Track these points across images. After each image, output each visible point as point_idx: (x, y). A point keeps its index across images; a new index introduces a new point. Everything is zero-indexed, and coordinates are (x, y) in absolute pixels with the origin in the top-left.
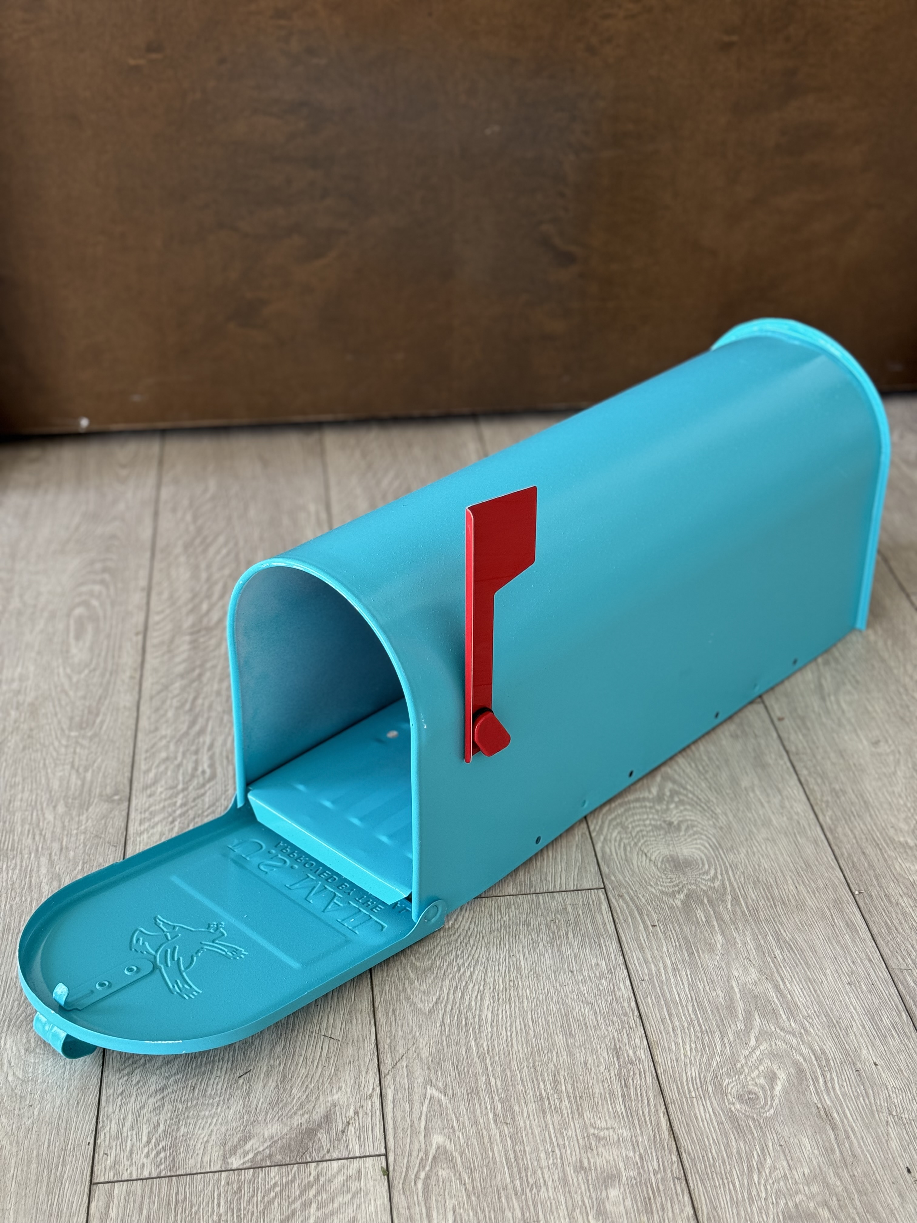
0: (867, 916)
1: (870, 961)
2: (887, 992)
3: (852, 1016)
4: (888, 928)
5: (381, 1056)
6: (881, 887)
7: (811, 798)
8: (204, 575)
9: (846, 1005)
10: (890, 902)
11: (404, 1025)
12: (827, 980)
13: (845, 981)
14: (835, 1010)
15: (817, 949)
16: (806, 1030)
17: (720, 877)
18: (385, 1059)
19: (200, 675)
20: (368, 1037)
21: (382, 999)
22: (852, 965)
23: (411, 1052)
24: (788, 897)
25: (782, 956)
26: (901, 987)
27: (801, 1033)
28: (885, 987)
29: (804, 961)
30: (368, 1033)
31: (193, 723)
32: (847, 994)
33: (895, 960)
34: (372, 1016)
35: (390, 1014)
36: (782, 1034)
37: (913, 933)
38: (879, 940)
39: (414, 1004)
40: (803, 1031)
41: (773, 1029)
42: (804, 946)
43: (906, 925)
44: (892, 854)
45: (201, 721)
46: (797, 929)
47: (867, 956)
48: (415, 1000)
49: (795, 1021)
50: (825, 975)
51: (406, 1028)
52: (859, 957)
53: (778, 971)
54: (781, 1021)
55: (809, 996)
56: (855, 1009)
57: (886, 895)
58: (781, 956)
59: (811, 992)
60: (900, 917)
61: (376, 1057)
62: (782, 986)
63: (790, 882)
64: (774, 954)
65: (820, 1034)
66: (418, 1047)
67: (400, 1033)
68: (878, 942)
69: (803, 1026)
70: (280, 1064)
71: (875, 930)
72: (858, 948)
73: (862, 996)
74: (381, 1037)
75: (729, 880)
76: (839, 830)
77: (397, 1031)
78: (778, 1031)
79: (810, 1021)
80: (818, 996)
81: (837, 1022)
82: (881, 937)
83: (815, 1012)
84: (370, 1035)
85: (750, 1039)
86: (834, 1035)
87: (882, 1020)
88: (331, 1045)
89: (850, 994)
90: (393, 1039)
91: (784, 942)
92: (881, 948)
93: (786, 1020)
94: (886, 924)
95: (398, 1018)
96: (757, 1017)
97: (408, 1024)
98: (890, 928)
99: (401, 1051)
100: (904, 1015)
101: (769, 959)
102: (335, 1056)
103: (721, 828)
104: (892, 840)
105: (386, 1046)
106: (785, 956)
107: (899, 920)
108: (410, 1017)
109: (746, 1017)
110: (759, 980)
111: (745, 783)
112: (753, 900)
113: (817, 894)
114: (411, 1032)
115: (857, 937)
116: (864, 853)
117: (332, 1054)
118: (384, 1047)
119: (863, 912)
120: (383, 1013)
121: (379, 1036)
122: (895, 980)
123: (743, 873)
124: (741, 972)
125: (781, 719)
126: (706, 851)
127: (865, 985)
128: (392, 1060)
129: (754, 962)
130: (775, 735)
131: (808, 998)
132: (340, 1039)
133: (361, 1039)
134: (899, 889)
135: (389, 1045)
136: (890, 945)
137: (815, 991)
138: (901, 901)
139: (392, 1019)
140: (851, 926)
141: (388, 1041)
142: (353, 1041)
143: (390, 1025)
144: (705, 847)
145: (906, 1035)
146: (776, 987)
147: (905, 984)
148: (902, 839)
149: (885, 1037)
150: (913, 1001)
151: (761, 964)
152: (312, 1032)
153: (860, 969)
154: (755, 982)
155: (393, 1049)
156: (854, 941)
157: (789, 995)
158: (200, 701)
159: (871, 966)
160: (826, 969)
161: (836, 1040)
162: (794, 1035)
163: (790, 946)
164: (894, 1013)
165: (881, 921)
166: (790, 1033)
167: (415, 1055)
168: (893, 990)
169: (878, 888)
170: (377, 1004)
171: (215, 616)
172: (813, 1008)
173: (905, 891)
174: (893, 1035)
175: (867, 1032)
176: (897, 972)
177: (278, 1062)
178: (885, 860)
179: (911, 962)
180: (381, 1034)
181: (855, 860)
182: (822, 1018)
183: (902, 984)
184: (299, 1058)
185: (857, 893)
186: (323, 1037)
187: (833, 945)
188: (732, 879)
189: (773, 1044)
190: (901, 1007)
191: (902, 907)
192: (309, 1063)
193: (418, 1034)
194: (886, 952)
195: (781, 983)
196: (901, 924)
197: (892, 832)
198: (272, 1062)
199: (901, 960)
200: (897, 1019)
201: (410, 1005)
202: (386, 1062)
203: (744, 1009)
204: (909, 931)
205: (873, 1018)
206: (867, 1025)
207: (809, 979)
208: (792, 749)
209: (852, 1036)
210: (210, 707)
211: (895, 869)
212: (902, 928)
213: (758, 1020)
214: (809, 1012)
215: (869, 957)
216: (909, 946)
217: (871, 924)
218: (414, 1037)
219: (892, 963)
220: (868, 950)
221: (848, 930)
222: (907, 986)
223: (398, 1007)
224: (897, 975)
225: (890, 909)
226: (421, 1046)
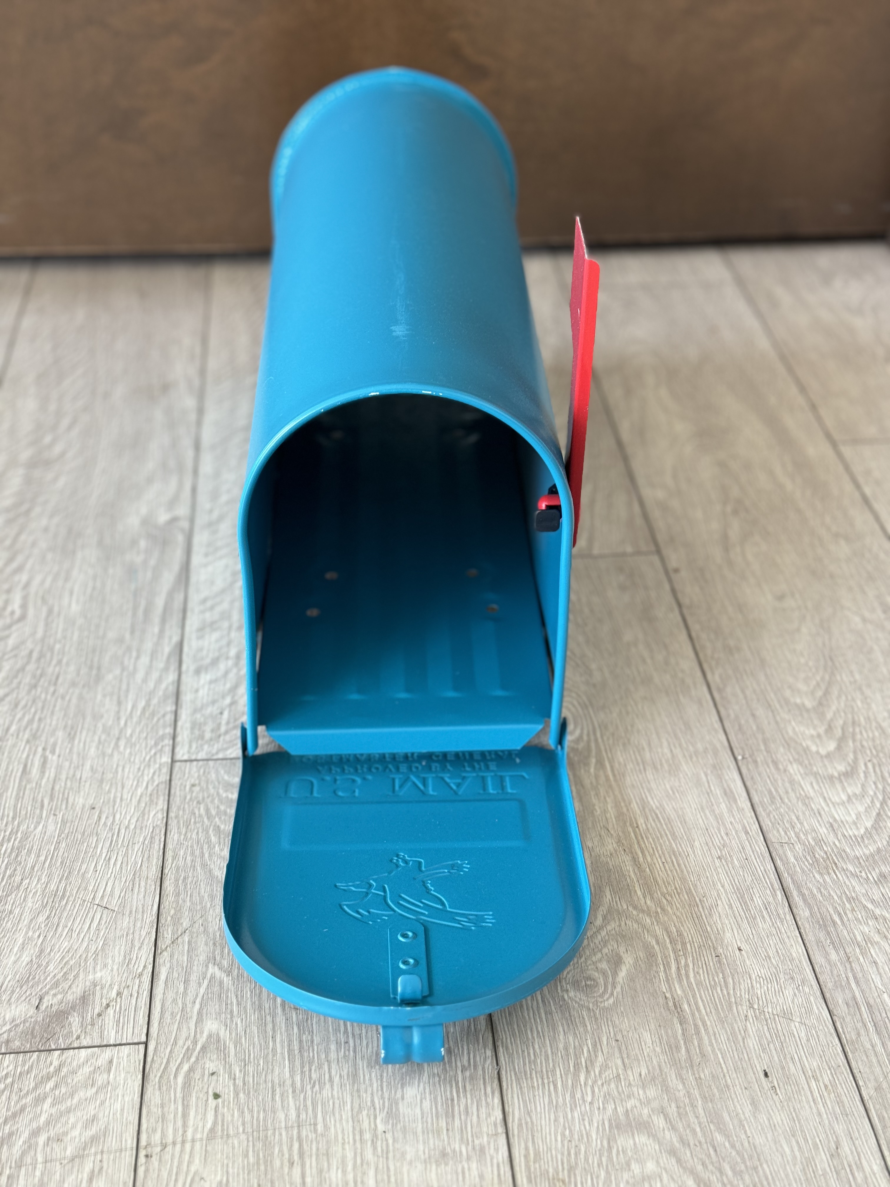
0: (749, 784)
1: (747, 833)
2: (762, 868)
3: (718, 895)
4: (772, 798)
5: (161, 930)
6: (768, 752)
7: (701, 655)
9: (713, 882)
10: (777, 769)
11: (194, 895)
12: (694, 852)
13: (715, 854)
14: (699, 887)
15: (687, 819)
16: (663, 909)
17: (585, 738)
18: (165, 933)
20: (150, 908)
21: (174, 865)
22: (725, 838)
23: (197, 925)
24: (661, 761)
25: (646, 825)
26: (779, 863)
27: (657, 912)
28: (761, 862)
29: (670, 832)
30: (150, 903)
32: (716, 869)
33: (775, 832)
34: (158, 883)
35: (180, 882)
36: (635, 912)
37: (800, 803)
38: (760, 810)
39: (210, 871)
40: (659, 910)
41: (625, 907)
42: (673, 815)
43: (792, 795)
44: (786, 717)
46: (667, 796)
47: (744, 827)
48: (212, 866)
49: (652, 898)
50: (692, 847)
51: (196, 898)
52: (734, 828)
53: (638, 843)
54: (635, 898)
55: (671, 871)
56: (723, 886)
57: (773, 761)
58: (644, 825)
59: (674, 866)
60: (787, 785)
61: (154, 930)
62: (641, 859)
63: (665, 744)
64: (637, 824)
65: (679, 914)
66: (206, 920)
67: (188, 904)
68: (758, 813)
69: (660, 904)
70: (39, 936)
71: (756, 799)
72: (735, 819)
73: (733, 872)
74: (164, 908)
75: (596, 740)
76: (729, 690)
77: (184, 901)
78: (630, 909)
79: (669, 898)
80: (682, 871)
81: (700, 900)
82: (763, 807)
83: (676, 888)
84: (152, 905)
85: (596, 918)
86: (695, 916)
87: (752, 900)
88: (104, 916)
89: (720, 870)
90: (179, 910)
91: (650, 810)
92: (760, 819)
93: (641, 897)
94: (770, 792)
95: (189, 887)
96: (608, 893)
97: (199, 894)
98: (774, 798)
99: (186, 923)
100: (779, 894)
101: (630, 829)
102: (106, 928)
103: (594, 686)
104: (787, 702)
105: (169, 918)
106: (649, 826)
107: (785, 788)
108: (202, 886)
109: (595, 893)
110: (616, 851)
111: (628, 637)
112: (620, 764)
113: (694, 759)
114: (201, 903)
115: (734, 806)
116: (753, 715)
117: (103, 926)
118: (167, 919)
119: (745, 779)
120: (172, 880)
121: (162, 907)
122: (774, 855)
123: (613, 734)
124: (596, 843)
125: (676, 571)
126: (573, 710)
127: (738, 860)
128: (173, 934)
129: (612, 832)
130: (667, 587)
131: (669, 873)
132: (116, 910)
133: (141, 910)
134: (789, 754)
135: (172, 917)
136: (772, 816)
137: (679, 865)
138: (790, 768)
139: (182, 888)
140: (728, 794)
141: (172, 912)
142: (131, 912)
143: (178, 895)
144: (574, 706)
145: (779, 917)
146: (635, 860)
147: (785, 859)
148: (798, 701)
149: (755, 918)
150: (792, 878)
151: (620, 834)
152: (84, 901)
153: (733, 842)
154: (611, 854)
155: (176, 921)
156: (730, 811)
157: (648, 870)
159: (747, 839)
160: (694, 841)
161: (697, 921)
162: (649, 915)
163: (656, 815)
164: (768, 892)
165: (764, 789)
166: (643, 911)
167: (202, 928)
168: (770, 866)
169: (765, 753)
170: (166, 871)
172: (674, 884)
173: (796, 757)
174: (763, 917)
175: (733, 912)
176: (777, 846)
177: (37, 934)
178: (777, 723)
179: (793, 836)
180: (165, 904)
181: (743, 722)
182: (683, 896)
183: (781, 860)
184: (63, 930)
185: (740, 758)
186: (96, 906)
187: (705, 815)
188: (600, 740)
189: (623, 924)
190: (777, 885)
191: (791, 775)
192: (75, 935)
193: (209, 905)
194: (767, 823)
195: (640, 855)
196: (787, 792)
197: (788, 693)
198: (30, 933)
199: (783, 833)
200: (771, 899)
201: (205, 873)
202: (166, 936)
203: (594, 884)
204: (794, 801)
205: (743, 897)
206: (736, 904)
207: (674, 851)
208: (685, 601)
209: (716, 917)
211: (787, 733)
212: (788, 798)
213: (609, 896)
214: (669, 889)
215: (746, 828)
216: (794, 818)
217: (753, 792)
218: (204, 908)
219: (772, 836)
220: (745, 822)
221: (725, 799)
222: (786, 863)
223: (190, 875)
224: (776, 850)
225: (776, 776)
226: (210, 919)
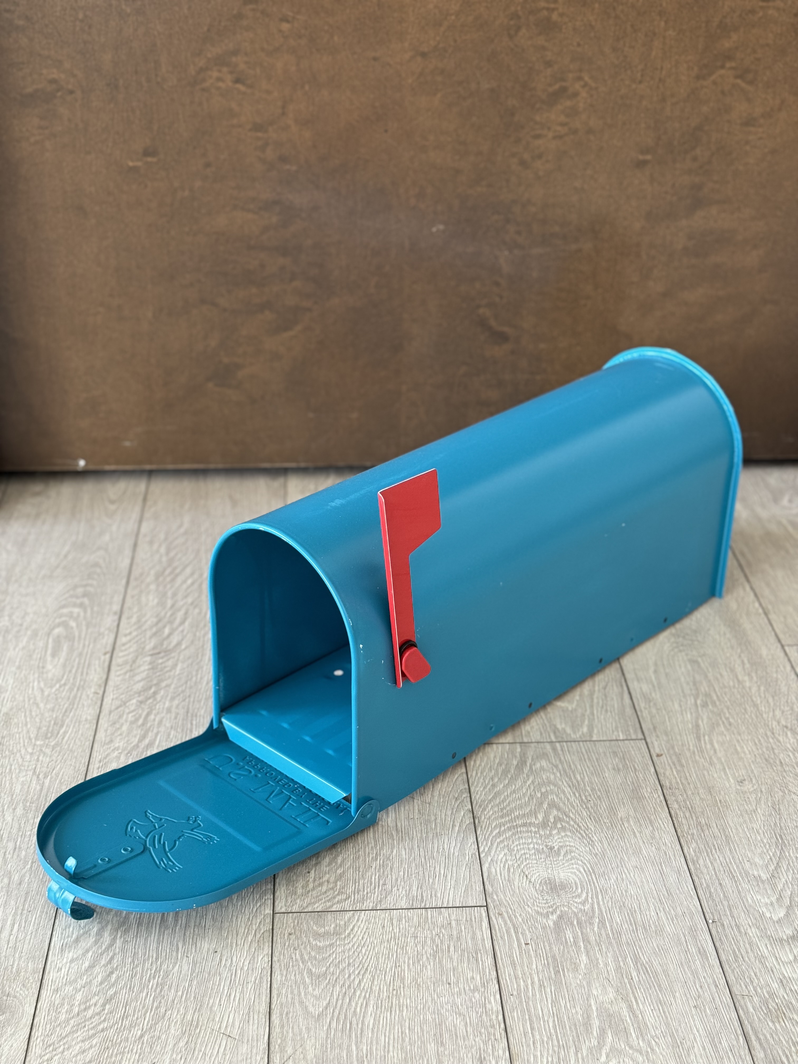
0: (718, 944)
1: (716, 986)
2: (728, 1016)
3: (695, 1038)
4: (736, 956)
5: (271, 1056)
6: (733, 917)
7: (679, 831)
8: (169, 603)
9: (691, 1027)
10: (740, 932)
11: (295, 1027)
12: (676, 1002)
13: (692, 1004)
14: (680, 1031)
15: (670, 974)
16: (652, 1050)
17: (590, 900)
18: (275, 1058)
19: (155, 693)
20: (262, 1037)
21: (278, 1002)
22: (700, 990)
23: (298, 1053)
24: (649, 922)
25: (639, 978)
26: (741, 1012)
27: (647, 1052)
28: (727, 1011)
29: (657, 984)
30: (262, 1033)
31: (144, 737)
32: (692, 1017)
33: (738, 986)
34: (268, 1017)
35: (284, 1016)
36: (631, 1052)
37: (757, 961)
38: (726, 967)
39: (306, 1007)
40: (649, 1050)
41: (623, 1047)
42: (659, 969)
43: (751, 954)
44: (747, 886)
45: (150, 735)
46: (654, 953)
47: (714, 981)
48: (307, 1004)
49: (643, 1040)
50: (674, 997)
51: (296, 1030)
52: (707, 982)
53: (633, 993)
54: (631, 1039)
55: (658, 1017)
56: (698, 1031)
57: (736, 925)
58: (637, 978)
59: (660, 1013)
60: (747, 946)
61: (266, 1056)
62: (635, 1007)
63: (652, 908)
64: (631, 976)
65: (664, 1053)
66: (305, 1049)
67: (291, 1035)
68: (725, 969)
69: (649, 1045)
70: (181, 1058)
71: (723, 958)
72: (707, 974)
73: (705, 1019)
74: (273, 1038)
75: (598, 904)
76: (701, 862)
77: (287, 1033)
78: (627, 1048)
79: (657, 1040)
80: (667, 1018)
81: (681, 1042)
82: (728, 964)
83: (662, 1032)
84: (264, 1035)
85: (601, 1055)
86: (676, 1055)
87: (721, 1043)
88: (229, 1043)
89: (695, 1017)
90: (284, 1040)
91: (641, 965)
92: (727, 975)
93: (635, 1039)
94: (734, 952)
95: (290, 1020)
96: (610, 1035)
97: (299, 1026)
98: (737, 956)
99: (290, 1051)
100: (741, 1039)
101: (626, 981)
102: (231, 1053)
103: (596, 855)
104: (747, 873)
105: (277, 1047)
106: (641, 978)
107: (746, 949)
108: (300, 1020)
109: (600, 1035)
110: (616, 999)
111: (621, 813)
112: (617, 924)
113: (675, 921)
114: (300, 1034)
115: (706, 963)
116: (720, 884)
117: (228, 1052)
118: (275, 1047)
119: (715, 940)
120: (278, 1015)
121: (271, 1037)
122: (737, 1005)
123: (612, 898)
124: (600, 991)
125: (658, 756)
126: (580, 875)
127: (710, 1009)
128: (280, 1060)
129: (612, 983)
130: (652, 770)
131: (657, 1019)
132: (237, 1038)
133: (255, 1039)
134: (749, 920)
135: (279, 1046)
136: (735, 972)
137: (664, 1012)
138: (749, 931)
139: (285, 1021)
140: (702, 953)
141: (279, 1041)
142: (248, 1040)
143: (283, 1027)
144: (580, 872)
145: (741, 1058)
146: (630, 1007)
147: (745, 1010)
148: (756, 873)
149: (722, 1059)
150: (751, 1026)
151: (619, 985)
152: (213, 1030)
153: (706, 994)
154: (612, 1002)
155: (282, 1049)
156: (703, 967)
157: (640, 1016)
158: (152, 717)
159: (717, 992)
160: (676, 992)
161: (678, 1060)
162: (641, 1053)
163: (646, 969)
164: (733, 1037)
165: (729, 948)
166: (637, 1051)
167: (302, 1056)
168: (734, 1015)
169: (730, 918)
170: (273, 1007)
171: (175, 640)
172: (661, 1028)
173: (754, 921)
174: (729, 1058)
175: (706, 1053)
176: (739, 997)
177: (180, 1056)
178: (739, 892)
179: (752, 989)
180: (274, 1035)
181: (712, 890)
182: (668, 1038)
183: (743, 1009)
184: (198, 1054)
185: (711, 921)
186: (222, 1035)
187: (684, 970)
188: (601, 903)
189: (621, 1061)
190: (739, 1031)
191: (750, 937)
192: (207, 1059)
193: (306, 1036)
194: (731, 978)
195: (634, 1003)
196: (747, 952)
197: (747, 865)
198: (174, 1056)
199: (744, 987)
200: (735, 1043)
201: (302, 1009)
202: (275, 1061)
203: (599, 1027)
204: (753, 960)
205: (713, 1040)
206: (708, 1046)
207: (660, 1001)
208: (666, 783)
209: (693, 1057)
210: (160, 722)
211: (747, 900)
212: (748, 957)
213: (610, 1037)
214: (657, 1032)
215: (715, 982)
216: (753, 974)
217: (720, 951)
218: (302, 1039)
219: (735, 990)
220: (715, 976)
221: (700, 957)
222: (747, 1012)
223: (291, 1010)
224: (739, 1001)
225: (739, 938)
226: (308, 1048)
